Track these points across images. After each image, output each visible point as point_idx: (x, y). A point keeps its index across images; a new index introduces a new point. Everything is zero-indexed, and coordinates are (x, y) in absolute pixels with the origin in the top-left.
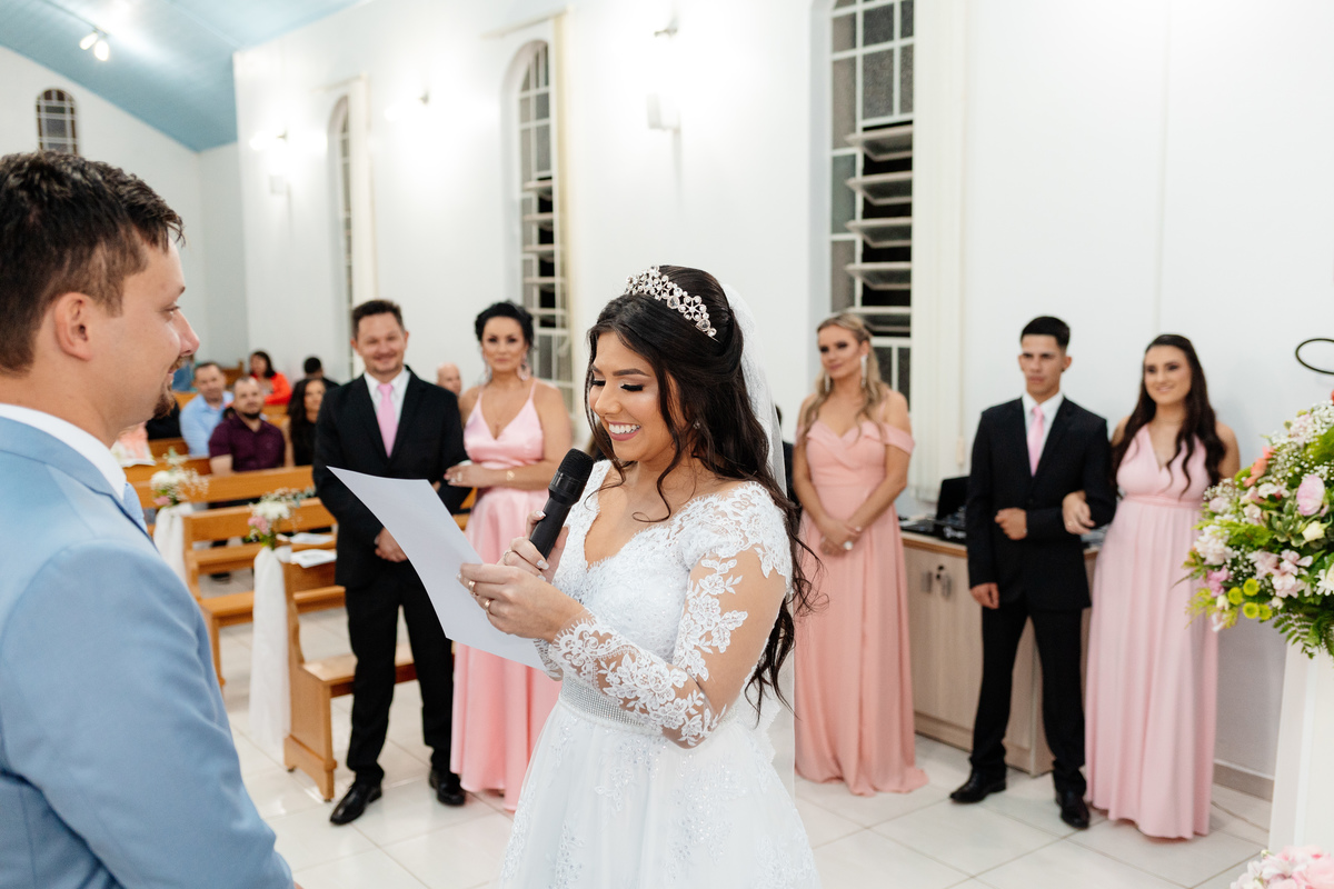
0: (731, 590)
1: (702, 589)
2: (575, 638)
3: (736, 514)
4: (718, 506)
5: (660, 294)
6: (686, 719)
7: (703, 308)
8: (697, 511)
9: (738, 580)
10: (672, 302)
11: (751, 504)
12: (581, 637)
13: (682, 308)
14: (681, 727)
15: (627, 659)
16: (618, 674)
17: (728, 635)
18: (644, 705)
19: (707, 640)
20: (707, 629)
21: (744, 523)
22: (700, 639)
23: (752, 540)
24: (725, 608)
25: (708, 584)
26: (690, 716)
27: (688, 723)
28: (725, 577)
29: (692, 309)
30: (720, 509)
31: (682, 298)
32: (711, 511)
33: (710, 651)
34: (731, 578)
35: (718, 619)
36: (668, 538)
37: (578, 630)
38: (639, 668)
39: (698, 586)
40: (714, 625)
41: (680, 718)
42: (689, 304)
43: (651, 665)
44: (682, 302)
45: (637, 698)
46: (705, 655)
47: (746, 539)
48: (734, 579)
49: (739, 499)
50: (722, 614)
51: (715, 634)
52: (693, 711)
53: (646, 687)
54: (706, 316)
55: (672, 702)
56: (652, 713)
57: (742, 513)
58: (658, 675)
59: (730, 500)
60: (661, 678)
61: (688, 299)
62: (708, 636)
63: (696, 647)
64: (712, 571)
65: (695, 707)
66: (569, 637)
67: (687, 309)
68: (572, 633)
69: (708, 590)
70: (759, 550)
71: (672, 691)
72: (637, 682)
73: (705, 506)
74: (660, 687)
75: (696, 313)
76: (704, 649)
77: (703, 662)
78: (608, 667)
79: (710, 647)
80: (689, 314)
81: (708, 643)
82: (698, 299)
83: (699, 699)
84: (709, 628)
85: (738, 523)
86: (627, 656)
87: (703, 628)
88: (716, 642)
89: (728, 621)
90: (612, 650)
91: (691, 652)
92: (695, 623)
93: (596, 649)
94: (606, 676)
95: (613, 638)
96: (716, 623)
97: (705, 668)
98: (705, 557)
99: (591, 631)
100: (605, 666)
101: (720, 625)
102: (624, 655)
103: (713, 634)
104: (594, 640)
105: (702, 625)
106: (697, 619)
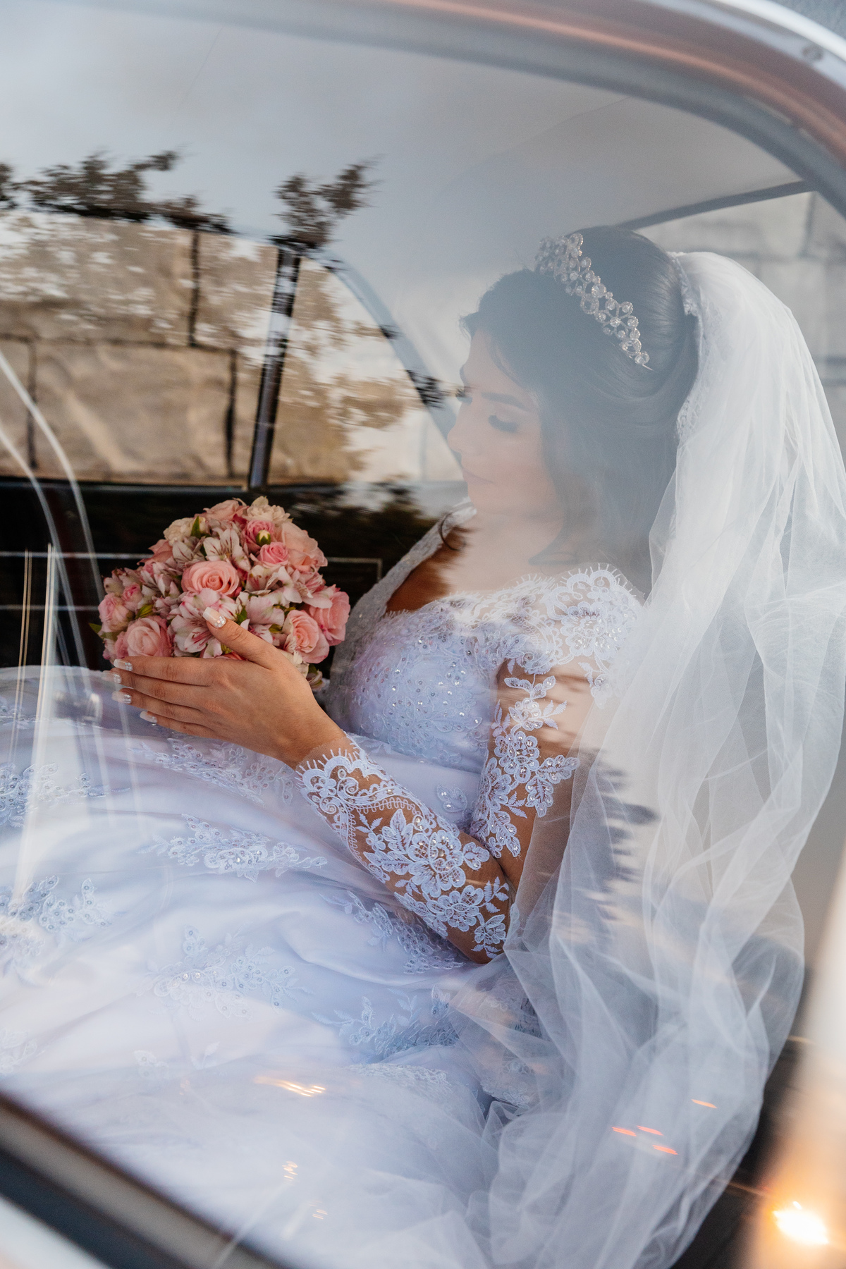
0: (552, 723)
1: (512, 722)
2: (325, 774)
3: (559, 612)
4: (542, 595)
6: (481, 918)
9: (560, 709)
11: (586, 599)
12: (334, 776)
13: (600, 315)
14: (472, 929)
15: (399, 815)
16: (383, 836)
17: (549, 790)
18: (419, 887)
19: (519, 798)
20: (519, 780)
23: (576, 650)
24: (547, 750)
25: (520, 714)
26: (486, 915)
27: (483, 924)
28: (541, 703)
29: (617, 321)
30: (542, 600)
31: (603, 300)
33: (523, 814)
34: (552, 705)
35: (535, 767)
37: (331, 765)
38: (415, 832)
39: (507, 719)
40: (528, 775)
41: (471, 915)
42: (613, 313)
43: (434, 830)
45: (408, 876)
46: (516, 819)
47: (566, 648)
48: (556, 705)
49: (570, 589)
50: (541, 760)
51: (531, 790)
52: (491, 908)
53: (423, 861)
55: (460, 890)
56: (430, 903)
57: (569, 611)
58: (444, 847)
59: (559, 589)
60: (447, 852)
61: (611, 303)
62: (521, 792)
63: (503, 807)
64: (522, 694)
65: (495, 901)
66: (316, 772)
67: (608, 319)
68: (321, 767)
69: (521, 724)
70: (585, 666)
71: (462, 872)
72: (410, 852)
74: (444, 864)
76: (514, 810)
77: (512, 830)
78: (370, 824)
79: (523, 808)
80: (611, 326)
81: (521, 803)
82: (629, 307)
83: (503, 890)
84: (522, 780)
85: (558, 623)
86: (400, 812)
87: (513, 780)
88: (532, 801)
89: (550, 770)
90: (379, 800)
91: (496, 814)
92: (503, 773)
93: (356, 795)
94: (366, 835)
95: (382, 784)
96: (533, 774)
97: (515, 839)
98: (507, 671)
99: (351, 769)
100: (365, 822)
101: (537, 776)
102: (396, 810)
103: (529, 788)
104: (353, 782)
105: (512, 776)
106: (506, 765)
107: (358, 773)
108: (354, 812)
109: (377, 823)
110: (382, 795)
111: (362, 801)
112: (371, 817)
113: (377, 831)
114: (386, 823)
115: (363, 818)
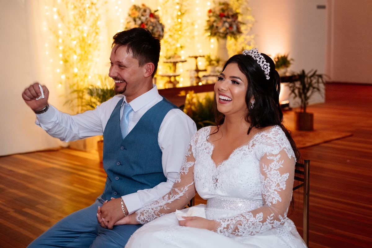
0: (282, 166)
1: (271, 168)
3: (275, 138)
4: (267, 136)
5: (256, 58)
7: (269, 68)
8: (258, 138)
9: (283, 161)
10: (259, 62)
11: (278, 134)
13: (262, 65)
16: (240, 232)
17: (284, 183)
19: (278, 187)
20: (277, 182)
21: (278, 141)
22: (276, 187)
23: (283, 147)
24: (282, 173)
25: (273, 166)
28: (278, 162)
29: (265, 67)
30: (268, 137)
31: (263, 62)
32: (264, 137)
33: (280, 190)
34: (280, 162)
35: (280, 178)
36: (249, 148)
38: (244, 226)
39: (269, 168)
42: (265, 65)
44: (263, 63)
45: (252, 232)
46: (278, 192)
47: (280, 146)
48: (281, 161)
49: (274, 132)
50: (281, 176)
51: (281, 184)
54: (269, 71)
57: (277, 137)
59: (271, 133)
61: (265, 63)
62: (278, 185)
63: (275, 190)
64: (273, 161)
67: (263, 66)
69: (274, 168)
70: (285, 150)
73: (262, 136)
75: (266, 69)
76: (278, 190)
77: (278, 195)
79: (280, 189)
80: (264, 68)
81: (279, 188)
82: (269, 64)
85: (276, 141)
86: (238, 225)
87: (276, 183)
88: (281, 187)
89: (283, 178)
90: (232, 227)
91: (273, 192)
92: (272, 181)
93: (228, 231)
94: (238, 234)
95: (230, 224)
96: (280, 180)
97: (280, 197)
98: (267, 155)
99: (222, 229)
100: (235, 233)
101: (281, 180)
102: (237, 226)
103: (280, 184)
104: (225, 230)
105: (275, 182)
106: (272, 179)
107: (224, 228)
108: (231, 233)
109: (237, 231)
110: (232, 226)
111: (230, 231)
112: (235, 231)
113: (238, 232)
114: (238, 230)
115: (234, 233)
